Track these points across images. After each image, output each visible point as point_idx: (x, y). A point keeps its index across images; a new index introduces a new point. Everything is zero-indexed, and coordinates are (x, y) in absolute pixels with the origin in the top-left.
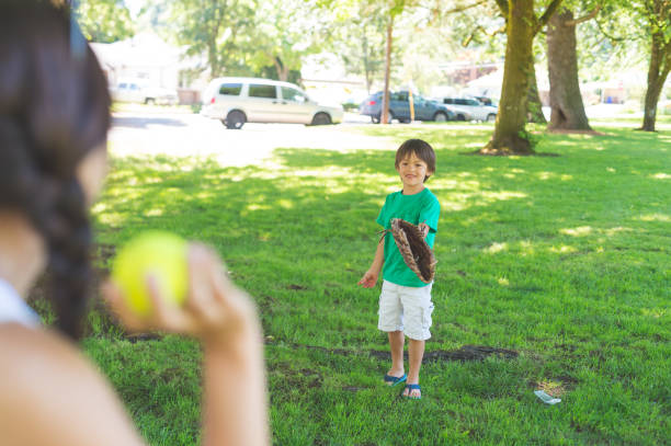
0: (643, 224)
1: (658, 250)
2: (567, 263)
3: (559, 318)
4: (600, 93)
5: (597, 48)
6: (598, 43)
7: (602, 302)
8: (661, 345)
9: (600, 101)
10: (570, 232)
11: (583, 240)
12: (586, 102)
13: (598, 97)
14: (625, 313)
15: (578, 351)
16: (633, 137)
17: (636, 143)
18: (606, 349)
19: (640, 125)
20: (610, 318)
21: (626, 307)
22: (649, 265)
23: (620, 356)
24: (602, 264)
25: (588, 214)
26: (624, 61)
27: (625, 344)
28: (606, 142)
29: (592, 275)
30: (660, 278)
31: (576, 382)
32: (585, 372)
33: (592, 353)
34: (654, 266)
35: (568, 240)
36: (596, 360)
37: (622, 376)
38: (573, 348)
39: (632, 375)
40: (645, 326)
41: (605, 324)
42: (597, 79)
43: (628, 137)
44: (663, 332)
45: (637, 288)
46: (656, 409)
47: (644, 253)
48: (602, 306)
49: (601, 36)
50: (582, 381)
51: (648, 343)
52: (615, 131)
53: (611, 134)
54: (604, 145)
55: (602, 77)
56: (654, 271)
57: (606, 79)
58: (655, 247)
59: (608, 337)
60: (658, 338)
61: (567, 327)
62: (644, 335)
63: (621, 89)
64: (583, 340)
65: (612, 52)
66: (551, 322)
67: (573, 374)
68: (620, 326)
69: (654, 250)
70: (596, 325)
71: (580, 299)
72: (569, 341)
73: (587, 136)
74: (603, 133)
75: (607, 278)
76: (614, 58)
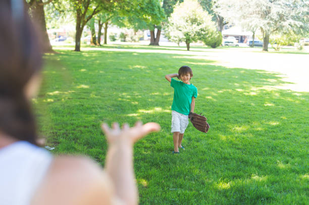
0: (78, 90)
1: (84, 98)
2: (51, 105)
3: (50, 124)
4: (55, 34)
5: (53, 14)
6: (53, 12)
7: (65, 117)
8: (86, 129)
9: (56, 37)
10: (51, 94)
11: (55, 96)
12: (50, 38)
13: (55, 36)
14: (73, 120)
15: (58, 134)
16: (72, 54)
17: (73, 57)
18: (68, 132)
19: (74, 49)
20: (69, 122)
21: (73, 118)
22: (81, 104)
23: (73, 134)
24: (64, 105)
25: (57, 87)
26: (65, 20)
27: (74, 130)
28: (61, 56)
29: (61, 109)
30: (85, 108)
31: (59, 143)
32: (61, 139)
33: (63, 134)
34: (83, 104)
35: (50, 97)
36: (65, 136)
37: (74, 139)
38: (56, 133)
39: (77, 139)
40: (80, 123)
41: (67, 124)
42: (54, 28)
43: (69, 54)
44: (86, 125)
45: (77, 112)
46: (86, 147)
47: (79, 100)
48: (65, 119)
49: (54, 9)
50: (61, 142)
51: (82, 129)
52: (64, 51)
53: (62, 53)
54: (60, 58)
55: (56, 27)
56: (83, 106)
57: (58, 28)
58: (83, 97)
59: (68, 128)
60: (85, 127)
61: (53, 127)
62: (80, 126)
63: (65, 33)
64: (60, 130)
65: (60, 16)
66: (47, 125)
67: (57, 141)
68: (72, 124)
69: (82, 98)
70: (64, 125)
71: (57, 117)
72: (55, 131)
73: (52, 54)
74: (59, 52)
75: (66, 109)
76: (61, 18)
